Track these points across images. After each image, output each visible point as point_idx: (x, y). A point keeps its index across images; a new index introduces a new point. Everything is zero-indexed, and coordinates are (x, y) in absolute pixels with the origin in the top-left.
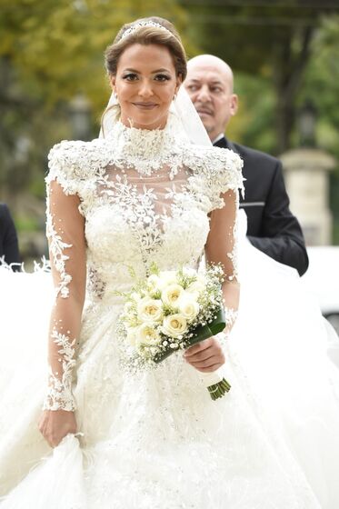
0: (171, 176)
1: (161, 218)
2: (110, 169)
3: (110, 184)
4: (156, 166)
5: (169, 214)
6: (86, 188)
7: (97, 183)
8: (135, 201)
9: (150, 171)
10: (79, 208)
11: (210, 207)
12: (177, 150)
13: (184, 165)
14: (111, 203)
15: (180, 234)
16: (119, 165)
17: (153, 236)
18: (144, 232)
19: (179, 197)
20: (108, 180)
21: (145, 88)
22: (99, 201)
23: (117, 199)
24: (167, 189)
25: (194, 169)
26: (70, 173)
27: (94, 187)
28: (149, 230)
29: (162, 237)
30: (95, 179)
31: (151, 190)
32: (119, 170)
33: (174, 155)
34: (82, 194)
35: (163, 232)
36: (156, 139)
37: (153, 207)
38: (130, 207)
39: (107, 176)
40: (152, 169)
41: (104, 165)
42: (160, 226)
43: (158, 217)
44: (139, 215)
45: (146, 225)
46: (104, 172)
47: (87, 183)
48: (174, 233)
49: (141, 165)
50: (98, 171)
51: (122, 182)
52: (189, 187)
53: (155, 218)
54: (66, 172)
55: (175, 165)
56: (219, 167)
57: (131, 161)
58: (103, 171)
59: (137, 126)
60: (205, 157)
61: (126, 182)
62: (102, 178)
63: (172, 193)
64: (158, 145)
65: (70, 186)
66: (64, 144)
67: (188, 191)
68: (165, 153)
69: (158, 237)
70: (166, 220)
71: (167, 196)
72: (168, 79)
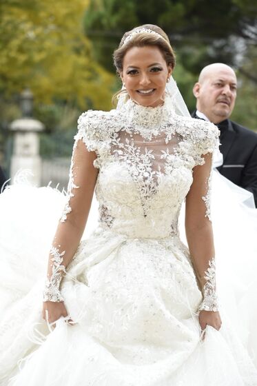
0: (167, 141)
1: (156, 174)
2: (121, 134)
3: (121, 145)
4: (156, 133)
5: (163, 171)
6: (103, 147)
7: (111, 144)
8: (138, 160)
9: (151, 136)
11: (193, 164)
12: (172, 121)
13: (176, 133)
14: (121, 160)
15: (170, 186)
16: (128, 131)
17: (150, 187)
18: (144, 184)
19: (171, 158)
20: (120, 142)
21: (144, 79)
22: (111, 158)
23: (125, 158)
24: (163, 151)
25: (184, 136)
26: (92, 136)
27: (109, 147)
28: (147, 182)
29: (156, 188)
30: (110, 141)
31: (151, 151)
32: (128, 134)
33: (169, 125)
34: (100, 152)
35: (157, 185)
36: (157, 113)
37: (150, 165)
38: (134, 165)
39: (119, 139)
40: (153, 135)
41: (117, 130)
42: (155, 179)
43: (154, 173)
44: (140, 171)
45: (145, 179)
46: (117, 135)
47: (104, 144)
48: (165, 185)
49: (144, 132)
50: (113, 135)
51: (130, 144)
52: (179, 150)
53: (152, 174)
54: (89, 135)
55: (170, 133)
56: (203, 136)
57: (137, 128)
60: (192, 127)
61: (133, 144)
62: (114, 140)
63: (166, 155)
64: (157, 119)
65: (91, 145)
66: (90, 113)
67: (178, 153)
68: (163, 124)
69: (153, 188)
70: (160, 175)
71: (162, 157)
72: (160, 69)
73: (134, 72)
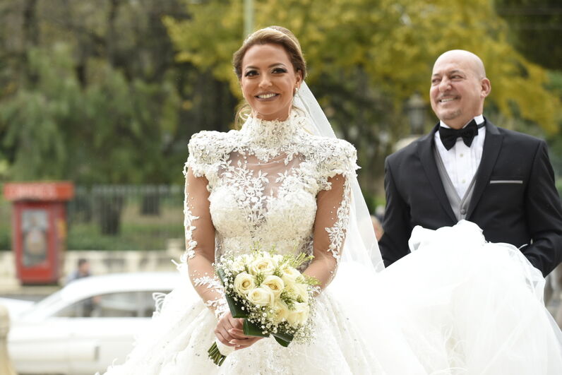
0: (286, 162)
1: (267, 199)
2: (233, 156)
3: (232, 168)
4: (274, 153)
6: (210, 171)
8: (247, 183)
9: (268, 157)
10: (208, 187)
11: (316, 188)
13: (299, 152)
16: (241, 152)
17: (257, 214)
18: (250, 210)
19: (288, 180)
20: (230, 165)
22: (220, 182)
23: (233, 181)
24: (280, 174)
25: (307, 155)
26: (199, 158)
27: (217, 170)
28: (255, 208)
29: (266, 214)
30: (219, 163)
31: (265, 174)
32: (241, 156)
33: (294, 144)
34: (209, 176)
35: (267, 210)
37: (263, 189)
38: (242, 188)
39: (230, 162)
40: (270, 156)
41: (229, 151)
42: (264, 206)
43: (264, 197)
44: (248, 195)
45: (252, 204)
46: (228, 157)
47: (212, 167)
48: (276, 211)
49: (260, 152)
50: (223, 157)
51: (242, 167)
52: (298, 170)
53: (261, 199)
54: (196, 158)
55: (292, 152)
56: (328, 154)
57: (253, 148)
61: (245, 167)
62: (225, 163)
65: (198, 169)
67: (298, 174)
69: (262, 215)
70: (271, 200)
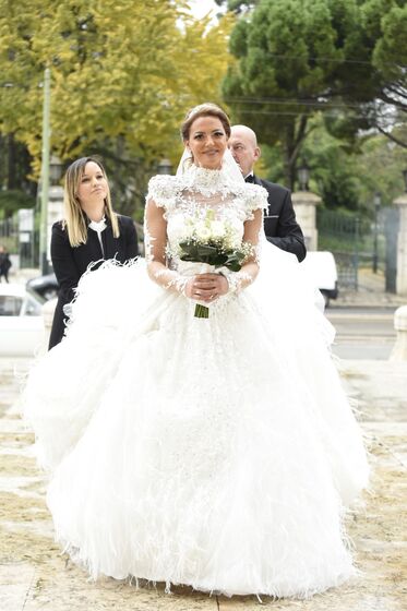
0: (222, 198)
2: (185, 192)
4: (214, 192)
6: (168, 203)
7: (176, 200)
9: (209, 195)
10: (164, 215)
11: (245, 217)
12: (228, 184)
13: (231, 192)
16: (190, 190)
20: (183, 199)
21: (210, 141)
22: (176, 211)
24: (220, 206)
25: (237, 195)
26: (160, 194)
27: (174, 202)
30: (175, 198)
32: (190, 194)
34: (167, 207)
36: (215, 175)
39: (183, 197)
40: (211, 194)
41: (181, 190)
47: (170, 200)
49: (205, 191)
50: (178, 193)
51: (192, 201)
52: (233, 205)
55: (226, 192)
57: (199, 188)
58: (180, 194)
59: (204, 167)
61: (194, 201)
62: (179, 197)
63: (222, 209)
64: (216, 180)
65: (160, 202)
67: (232, 207)
68: (220, 185)
72: (221, 134)
73: (200, 137)
